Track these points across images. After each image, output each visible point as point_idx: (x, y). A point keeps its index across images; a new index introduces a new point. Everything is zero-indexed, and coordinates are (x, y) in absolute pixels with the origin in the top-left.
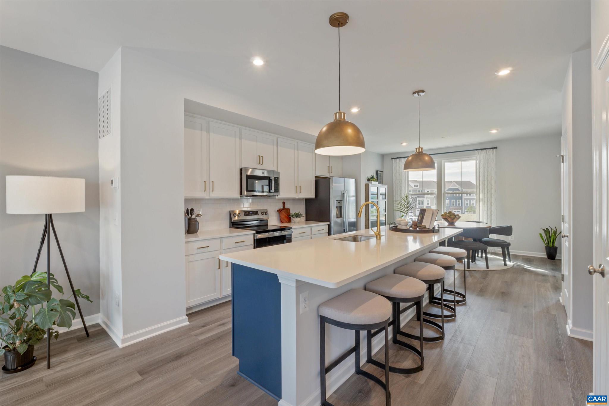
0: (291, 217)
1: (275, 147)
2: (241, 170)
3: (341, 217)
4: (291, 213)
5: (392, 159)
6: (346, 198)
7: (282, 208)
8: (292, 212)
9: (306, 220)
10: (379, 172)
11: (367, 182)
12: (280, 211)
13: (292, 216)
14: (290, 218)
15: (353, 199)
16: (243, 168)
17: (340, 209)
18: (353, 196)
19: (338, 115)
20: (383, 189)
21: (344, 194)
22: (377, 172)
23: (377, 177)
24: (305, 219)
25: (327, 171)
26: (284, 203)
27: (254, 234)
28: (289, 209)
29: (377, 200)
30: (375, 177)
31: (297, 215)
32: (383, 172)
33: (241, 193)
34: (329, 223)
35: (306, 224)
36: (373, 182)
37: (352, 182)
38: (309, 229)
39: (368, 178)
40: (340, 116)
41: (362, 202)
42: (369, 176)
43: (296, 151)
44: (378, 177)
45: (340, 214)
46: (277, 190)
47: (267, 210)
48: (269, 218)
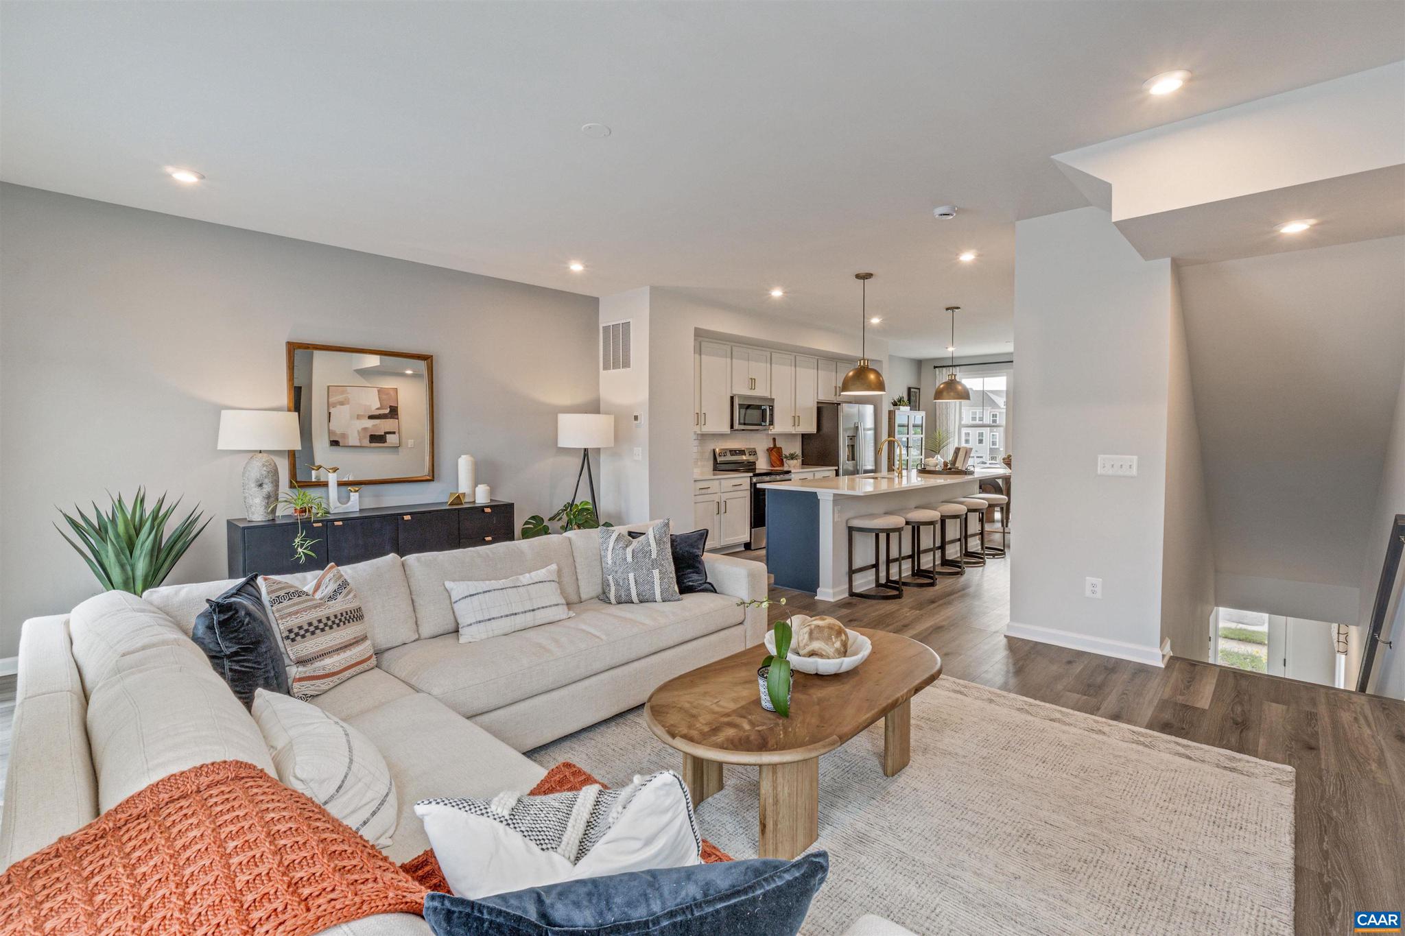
0: (784, 460)
1: (769, 365)
2: (732, 398)
3: (853, 459)
4: (784, 453)
5: (935, 367)
6: (861, 432)
7: (772, 446)
8: (786, 452)
9: (803, 464)
10: (912, 390)
11: (892, 408)
12: (770, 450)
13: (786, 457)
14: (782, 460)
15: (871, 433)
16: (735, 395)
17: (852, 448)
18: (870, 429)
19: (862, 361)
20: (919, 417)
21: (857, 427)
22: (909, 389)
23: (909, 399)
24: (801, 463)
25: (834, 393)
26: (774, 439)
27: (751, 477)
28: (781, 448)
29: (907, 436)
30: (906, 399)
31: (792, 457)
32: (919, 389)
33: (732, 427)
34: (837, 468)
35: (802, 468)
36: (901, 407)
37: (869, 409)
38: (812, 474)
39: (895, 401)
40: (864, 363)
41: (884, 436)
42: (896, 398)
43: (793, 368)
44: (912, 398)
45: (853, 457)
46: (772, 423)
47: (755, 449)
48: (757, 460)
